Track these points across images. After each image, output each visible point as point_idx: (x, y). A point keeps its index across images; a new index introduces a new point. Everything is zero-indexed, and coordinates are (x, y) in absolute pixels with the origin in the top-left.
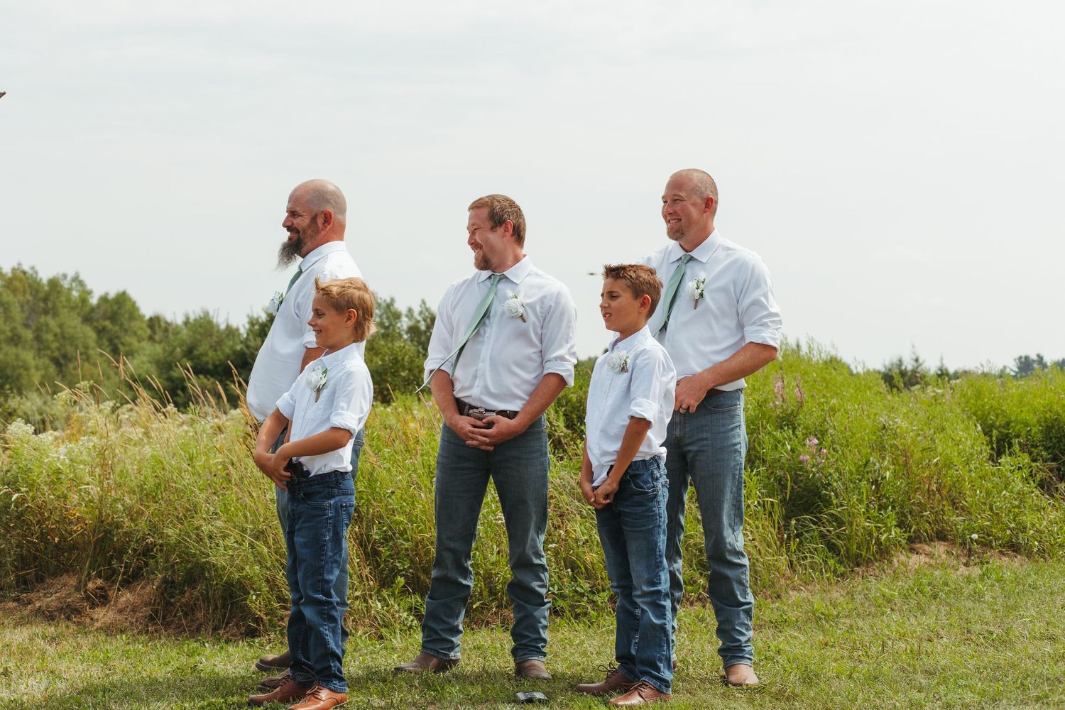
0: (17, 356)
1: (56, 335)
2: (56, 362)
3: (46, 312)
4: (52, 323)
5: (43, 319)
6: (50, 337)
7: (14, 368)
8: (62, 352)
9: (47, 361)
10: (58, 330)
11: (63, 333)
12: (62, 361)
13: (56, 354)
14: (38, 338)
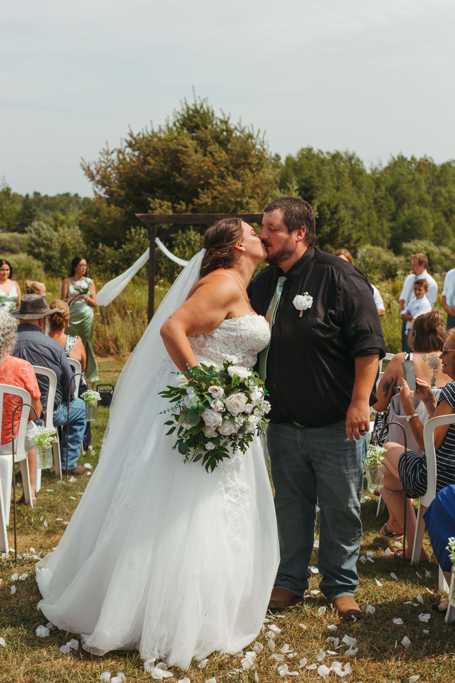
0: (420, 212)
1: (445, 198)
2: (445, 214)
3: (440, 184)
4: (443, 191)
5: (438, 189)
6: (442, 199)
7: (418, 218)
8: (449, 207)
9: (440, 214)
10: (447, 195)
11: (450, 197)
12: (449, 214)
13: (445, 209)
14: (434, 200)
